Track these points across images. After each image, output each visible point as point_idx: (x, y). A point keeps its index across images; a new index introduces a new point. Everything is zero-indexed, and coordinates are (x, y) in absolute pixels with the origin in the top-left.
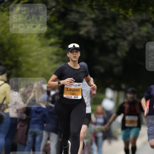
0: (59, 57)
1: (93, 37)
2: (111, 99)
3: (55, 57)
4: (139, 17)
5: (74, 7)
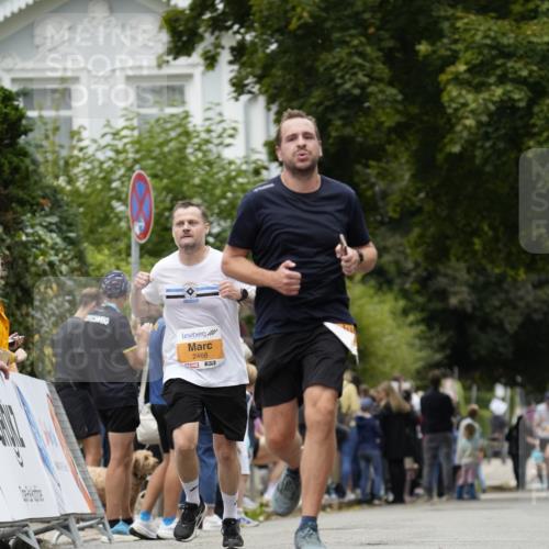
0: (424, 342)
1: (469, 309)
2: (503, 399)
3: (417, 342)
4: (535, 277)
5: (441, 268)
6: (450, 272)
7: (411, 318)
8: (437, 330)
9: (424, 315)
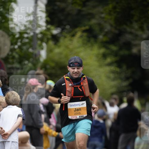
7: (109, 60)
8: (124, 67)
9: (117, 59)
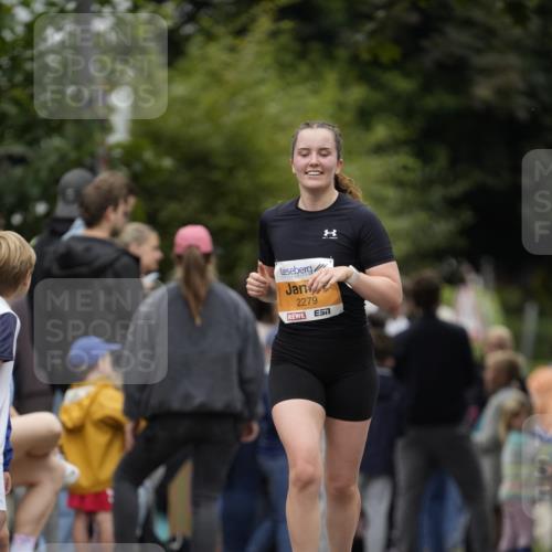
6: (478, 14)
